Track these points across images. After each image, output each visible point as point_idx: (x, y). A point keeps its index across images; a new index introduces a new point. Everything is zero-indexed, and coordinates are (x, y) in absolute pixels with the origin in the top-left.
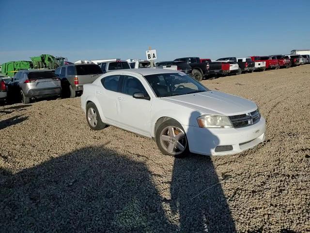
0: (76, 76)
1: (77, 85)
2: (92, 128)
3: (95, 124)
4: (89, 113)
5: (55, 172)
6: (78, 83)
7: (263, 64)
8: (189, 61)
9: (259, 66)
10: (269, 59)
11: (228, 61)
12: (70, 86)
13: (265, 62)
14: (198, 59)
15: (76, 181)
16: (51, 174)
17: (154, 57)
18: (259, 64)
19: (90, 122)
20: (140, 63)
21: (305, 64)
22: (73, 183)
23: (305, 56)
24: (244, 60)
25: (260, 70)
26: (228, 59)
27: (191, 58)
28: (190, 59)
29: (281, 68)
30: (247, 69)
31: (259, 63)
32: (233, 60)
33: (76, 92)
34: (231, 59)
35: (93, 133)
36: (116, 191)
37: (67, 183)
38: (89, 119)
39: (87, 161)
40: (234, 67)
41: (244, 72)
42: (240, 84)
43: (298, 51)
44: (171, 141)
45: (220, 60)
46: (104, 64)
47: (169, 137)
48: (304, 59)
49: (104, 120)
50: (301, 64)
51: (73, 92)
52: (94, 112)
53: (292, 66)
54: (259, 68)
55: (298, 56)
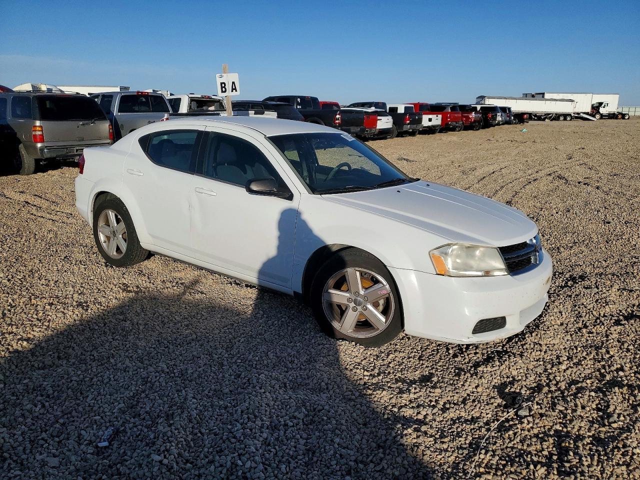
0: (38, 123)
1: (39, 145)
2: (110, 262)
3: (118, 249)
4: (101, 223)
5: (43, 406)
6: (42, 141)
7: (436, 120)
8: (298, 104)
9: (430, 124)
10: (446, 111)
11: (373, 109)
12: (21, 146)
13: (440, 116)
14: (314, 100)
15: (117, 432)
16: (30, 411)
17: (234, 89)
18: (430, 120)
19: (104, 245)
20: (192, 100)
21: (503, 124)
22: (111, 440)
23: (504, 110)
24: (401, 110)
25: (430, 131)
26: (370, 105)
27: (301, 97)
28: (299, 100)
29: (466, 128)
30: (407, 127)
31: (430, 116)
32: (381, 109)
33: (37, 161)
34: (376, 105)
35: (114, 273)
36: (254, 465)
37: (90, 443)
38: (102, 238)
39: (127, 362)
40: (385, 123)
41: (401, 134)
42: (407, 160)
43: (489, 98)
44: (352, 305)
45: (354, 105)
46: (107, 98)
47: (347, 295)
48: (503, 114)
49: (146, 241)
50: (498, 124)
51: (28, 161)
52: (118, 221)
53: (484, 127)
54: (428, 127)
55: (494, 109)
